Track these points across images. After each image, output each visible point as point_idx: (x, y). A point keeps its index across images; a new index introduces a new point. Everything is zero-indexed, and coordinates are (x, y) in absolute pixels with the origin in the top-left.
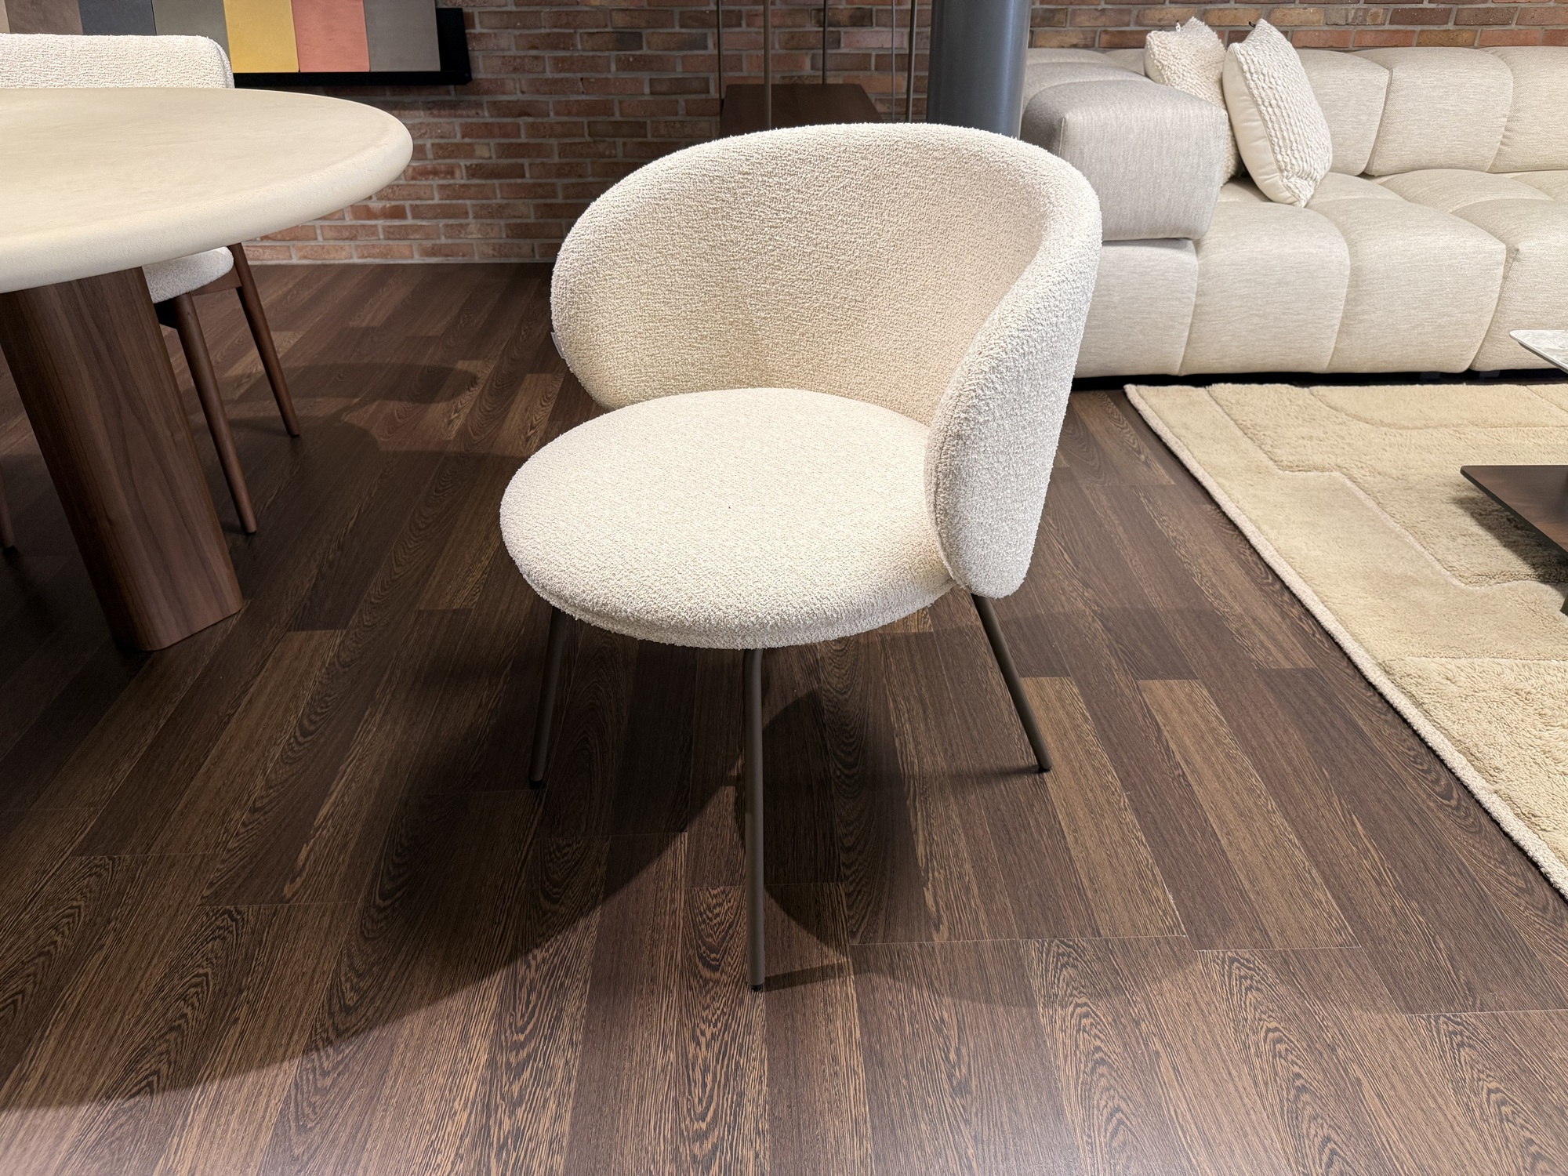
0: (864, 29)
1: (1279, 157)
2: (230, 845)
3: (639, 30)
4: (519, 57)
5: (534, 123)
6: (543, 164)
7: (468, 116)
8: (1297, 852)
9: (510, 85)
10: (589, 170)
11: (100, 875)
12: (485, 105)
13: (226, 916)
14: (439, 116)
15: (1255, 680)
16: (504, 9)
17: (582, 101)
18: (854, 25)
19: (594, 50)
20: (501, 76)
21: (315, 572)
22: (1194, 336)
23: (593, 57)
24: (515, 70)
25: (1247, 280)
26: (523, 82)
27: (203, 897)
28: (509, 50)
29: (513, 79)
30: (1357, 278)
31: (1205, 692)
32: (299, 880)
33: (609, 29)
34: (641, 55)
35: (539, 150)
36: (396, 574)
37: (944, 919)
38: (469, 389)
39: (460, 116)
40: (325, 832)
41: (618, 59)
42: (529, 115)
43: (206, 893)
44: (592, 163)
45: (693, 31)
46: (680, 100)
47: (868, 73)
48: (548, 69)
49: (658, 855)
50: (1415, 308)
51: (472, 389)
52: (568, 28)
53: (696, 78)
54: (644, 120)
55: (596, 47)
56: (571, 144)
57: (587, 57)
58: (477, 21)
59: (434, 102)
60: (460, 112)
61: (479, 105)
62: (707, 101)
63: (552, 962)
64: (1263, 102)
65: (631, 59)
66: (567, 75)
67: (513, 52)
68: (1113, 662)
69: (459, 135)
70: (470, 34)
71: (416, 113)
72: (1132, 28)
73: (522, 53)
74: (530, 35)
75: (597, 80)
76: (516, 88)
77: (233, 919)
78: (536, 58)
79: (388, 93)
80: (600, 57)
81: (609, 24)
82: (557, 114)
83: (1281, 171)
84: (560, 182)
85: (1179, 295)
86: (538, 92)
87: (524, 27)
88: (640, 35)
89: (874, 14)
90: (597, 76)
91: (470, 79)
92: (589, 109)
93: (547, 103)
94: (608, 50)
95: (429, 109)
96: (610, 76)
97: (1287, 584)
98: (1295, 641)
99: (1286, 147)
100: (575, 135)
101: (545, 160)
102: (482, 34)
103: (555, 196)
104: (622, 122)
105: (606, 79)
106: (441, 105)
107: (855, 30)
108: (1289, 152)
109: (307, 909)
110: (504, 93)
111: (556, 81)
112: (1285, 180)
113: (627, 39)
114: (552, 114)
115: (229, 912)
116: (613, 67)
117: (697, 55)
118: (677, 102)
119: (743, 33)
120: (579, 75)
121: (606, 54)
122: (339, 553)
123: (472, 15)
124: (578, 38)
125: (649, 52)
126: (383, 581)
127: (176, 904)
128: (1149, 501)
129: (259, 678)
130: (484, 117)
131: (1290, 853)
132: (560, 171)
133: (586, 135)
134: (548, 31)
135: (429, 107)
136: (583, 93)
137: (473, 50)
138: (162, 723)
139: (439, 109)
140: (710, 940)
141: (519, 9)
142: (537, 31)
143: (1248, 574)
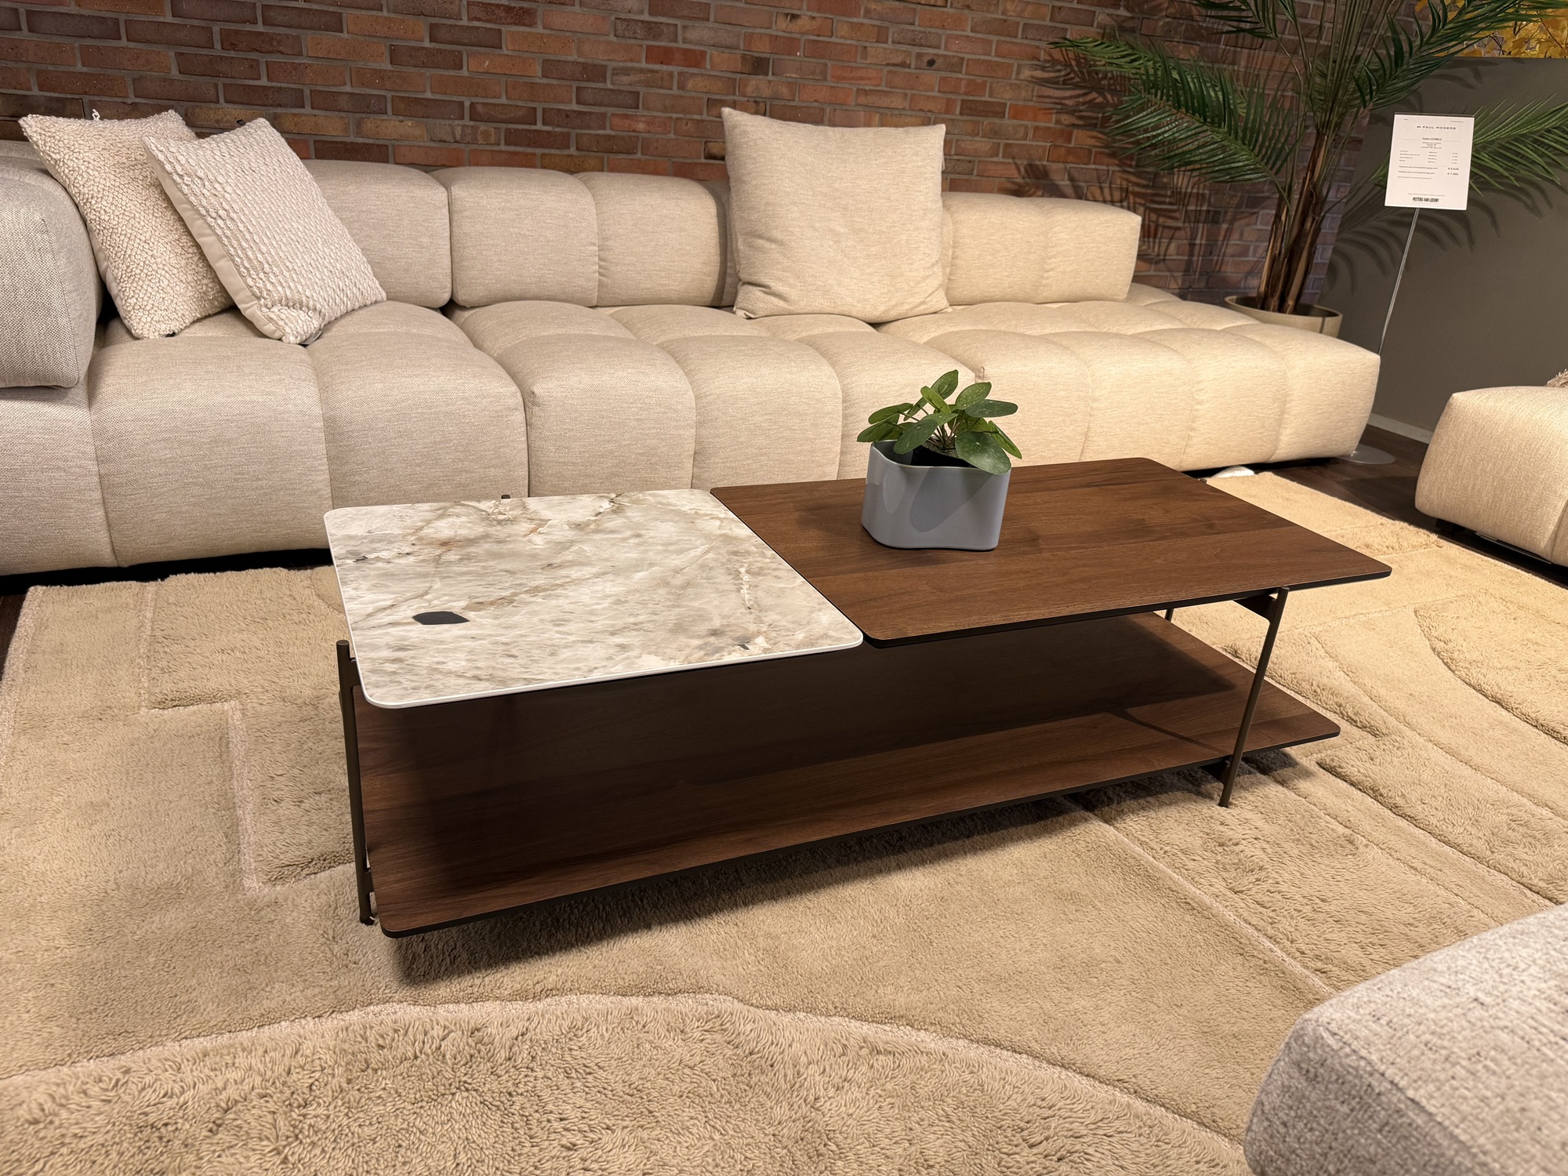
1: (250, 281)
22: (111, 515)
50: (419, 465)
83: (258, 298)
112: (263, 309)
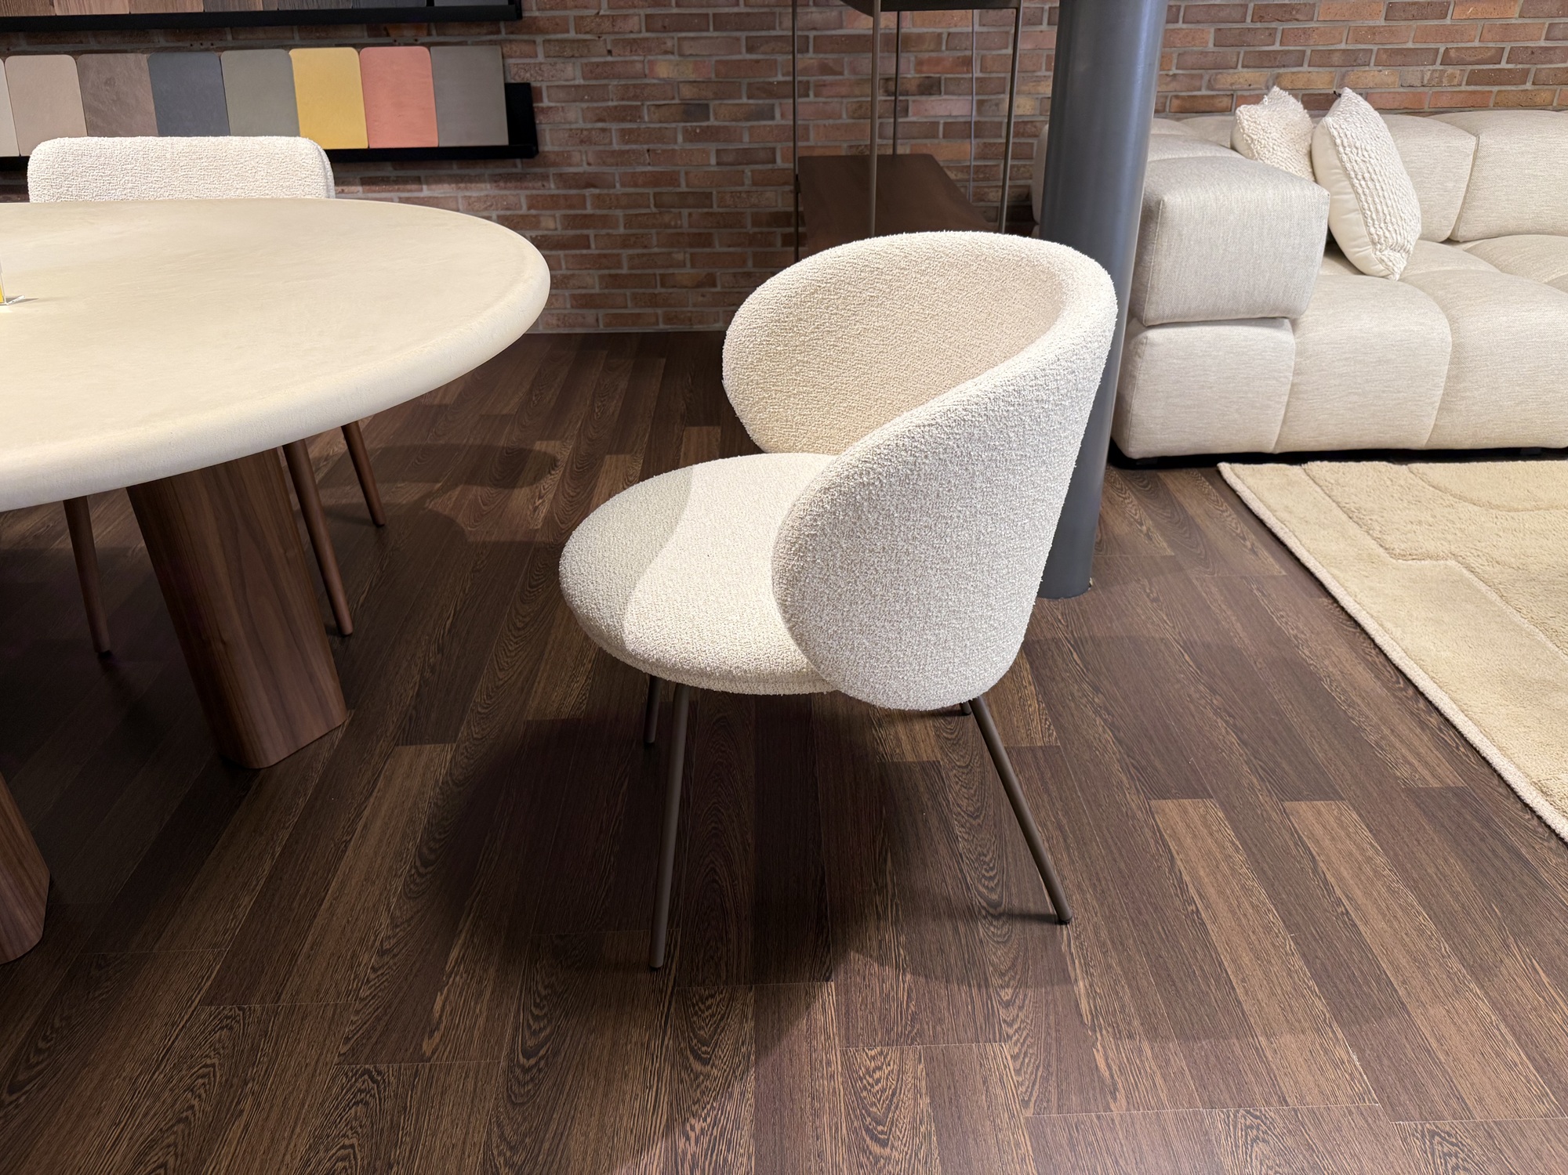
0: (933, 98)
1: (1372, 230)
2: (362, 994)
3: (706, 102)
4: (586, 130)
5: (600, 195)
6: (608, 234)
7: (534, 188)
8: (1480, 1003)
9: (576, 158)
10: (654, 241)
11: (231, 1028)
12: (551, 177)
13: (366, 1077)
14: (505, 188)
15: (1405, 801)
16: (572, 83)
17: (649, 172)
18: (922, 93)
19: (661, 122)
20: (568, 149)
21: (417, 678)
22: (1290, 414)
23: (660, 129)
24: (582, 142)
25: (1346, 359)
26: (590, 155)
27: (340, 1055)
28: (576, 122)
29: (580, 151)
30: (1459, 356)
31: (1355, 816)
32: (437, 1035)
33: (677, 101)
34: (708, 127)
35: (605, 221)
36: (500, 680)
37: (1120, 1085)
38: (549, 472)
39: (527, 188)
40: (458, 978)
41: (685, 131)
42: (594, 186)
43: (343, 1049)
44: (658, 234)
45: (760, 102)
46: (746, 171)
47: (936, 141)
48: (614, 141)
49: (807, 1008)
51: (553, 472)
52: (635, 101)
53: (763, 149)
54: (709, 190)
55: (663, 119)
56: (636, 215)
57: (655, 129)
58: (545, 94)
59: (500, 175)
60: (525, 184)
61: (545, 177)
62: (773, 171)
63: (712, 1134)
64: (1356, 175)
65: (698, 131)
66: (634, 147)
67: (581, 124)
68: (1255, 780)
69: (525, 207)
70: (538, 107)
71: (483, 185)
72: (1204, 92)
73: (589, 126)
74: (598, 108)
75: (664, 151)
76: (582, 160)
77: (374, 1081)
78: (603, 130)
79: (455, 166)
80: (666, 128)
81: (676, 96)
82: (623, 185)
83: (1374, 243)
84: (625, 253)
85: (1276, 374)
86: (604, 163)
87: (592, 100)
88: (707, 106)
89: (943, 82)
90: (665, 147)
91: (537, 152)
92: (656, 180)
93: (613, 174)
94: (675, 121)
95: (496, 182)
96: (676, 147)
97: (1421, 690)
98: (1439, 755)
99: (1379, 220)
100: (640, 206)
101: (610, 231)
102: (551, 108)
103: (619, 266)
104: (688, 193)
105: (673, 150)
106: (508, 178)
107: (924, 98)
108: (1382, 225)
109: (449, 1068)
110: (570, 165)
111: (622, 153)
112: (1378, 253)
113: (695, 110)
114: (618, 185)
115: (367, 1072)
116: (680, 138)
117: (765, 126)
118: (743, 172)
119: (810, 103)
120: (646, 147)
121: (674, 125)
122: (440, 655)
123: (539, 90)
124: (645, 111)
125: (717, 123)
126: (487, 688)
127: (313, 1063)
128: (1262, 593)
129: (372, 800)
130: (550, 189)
131: (1474, 1005)
132: (625, 242)
133: (652, 206)
134: (615, 103)
135: (495, 179)
136: (649, 164)
137: (541, 123)
138: (278, 850)
139: (506, 182)
140: (874, 1109)
141: (587, 83)
142: (604, 104)
143: (1376, 677)
